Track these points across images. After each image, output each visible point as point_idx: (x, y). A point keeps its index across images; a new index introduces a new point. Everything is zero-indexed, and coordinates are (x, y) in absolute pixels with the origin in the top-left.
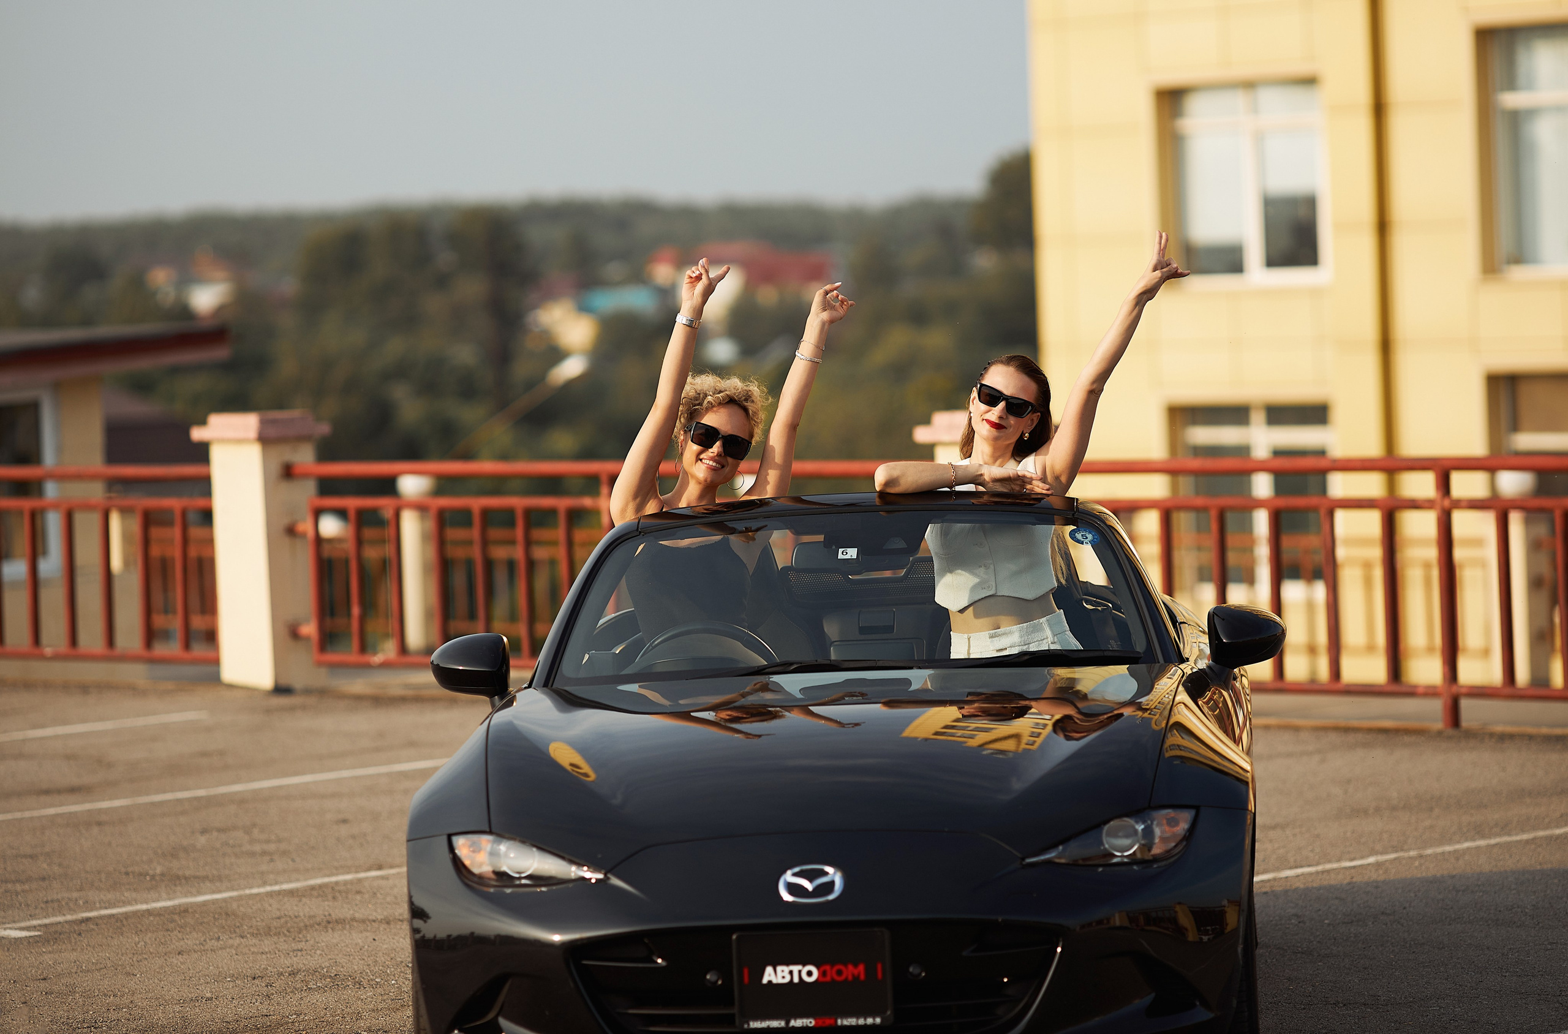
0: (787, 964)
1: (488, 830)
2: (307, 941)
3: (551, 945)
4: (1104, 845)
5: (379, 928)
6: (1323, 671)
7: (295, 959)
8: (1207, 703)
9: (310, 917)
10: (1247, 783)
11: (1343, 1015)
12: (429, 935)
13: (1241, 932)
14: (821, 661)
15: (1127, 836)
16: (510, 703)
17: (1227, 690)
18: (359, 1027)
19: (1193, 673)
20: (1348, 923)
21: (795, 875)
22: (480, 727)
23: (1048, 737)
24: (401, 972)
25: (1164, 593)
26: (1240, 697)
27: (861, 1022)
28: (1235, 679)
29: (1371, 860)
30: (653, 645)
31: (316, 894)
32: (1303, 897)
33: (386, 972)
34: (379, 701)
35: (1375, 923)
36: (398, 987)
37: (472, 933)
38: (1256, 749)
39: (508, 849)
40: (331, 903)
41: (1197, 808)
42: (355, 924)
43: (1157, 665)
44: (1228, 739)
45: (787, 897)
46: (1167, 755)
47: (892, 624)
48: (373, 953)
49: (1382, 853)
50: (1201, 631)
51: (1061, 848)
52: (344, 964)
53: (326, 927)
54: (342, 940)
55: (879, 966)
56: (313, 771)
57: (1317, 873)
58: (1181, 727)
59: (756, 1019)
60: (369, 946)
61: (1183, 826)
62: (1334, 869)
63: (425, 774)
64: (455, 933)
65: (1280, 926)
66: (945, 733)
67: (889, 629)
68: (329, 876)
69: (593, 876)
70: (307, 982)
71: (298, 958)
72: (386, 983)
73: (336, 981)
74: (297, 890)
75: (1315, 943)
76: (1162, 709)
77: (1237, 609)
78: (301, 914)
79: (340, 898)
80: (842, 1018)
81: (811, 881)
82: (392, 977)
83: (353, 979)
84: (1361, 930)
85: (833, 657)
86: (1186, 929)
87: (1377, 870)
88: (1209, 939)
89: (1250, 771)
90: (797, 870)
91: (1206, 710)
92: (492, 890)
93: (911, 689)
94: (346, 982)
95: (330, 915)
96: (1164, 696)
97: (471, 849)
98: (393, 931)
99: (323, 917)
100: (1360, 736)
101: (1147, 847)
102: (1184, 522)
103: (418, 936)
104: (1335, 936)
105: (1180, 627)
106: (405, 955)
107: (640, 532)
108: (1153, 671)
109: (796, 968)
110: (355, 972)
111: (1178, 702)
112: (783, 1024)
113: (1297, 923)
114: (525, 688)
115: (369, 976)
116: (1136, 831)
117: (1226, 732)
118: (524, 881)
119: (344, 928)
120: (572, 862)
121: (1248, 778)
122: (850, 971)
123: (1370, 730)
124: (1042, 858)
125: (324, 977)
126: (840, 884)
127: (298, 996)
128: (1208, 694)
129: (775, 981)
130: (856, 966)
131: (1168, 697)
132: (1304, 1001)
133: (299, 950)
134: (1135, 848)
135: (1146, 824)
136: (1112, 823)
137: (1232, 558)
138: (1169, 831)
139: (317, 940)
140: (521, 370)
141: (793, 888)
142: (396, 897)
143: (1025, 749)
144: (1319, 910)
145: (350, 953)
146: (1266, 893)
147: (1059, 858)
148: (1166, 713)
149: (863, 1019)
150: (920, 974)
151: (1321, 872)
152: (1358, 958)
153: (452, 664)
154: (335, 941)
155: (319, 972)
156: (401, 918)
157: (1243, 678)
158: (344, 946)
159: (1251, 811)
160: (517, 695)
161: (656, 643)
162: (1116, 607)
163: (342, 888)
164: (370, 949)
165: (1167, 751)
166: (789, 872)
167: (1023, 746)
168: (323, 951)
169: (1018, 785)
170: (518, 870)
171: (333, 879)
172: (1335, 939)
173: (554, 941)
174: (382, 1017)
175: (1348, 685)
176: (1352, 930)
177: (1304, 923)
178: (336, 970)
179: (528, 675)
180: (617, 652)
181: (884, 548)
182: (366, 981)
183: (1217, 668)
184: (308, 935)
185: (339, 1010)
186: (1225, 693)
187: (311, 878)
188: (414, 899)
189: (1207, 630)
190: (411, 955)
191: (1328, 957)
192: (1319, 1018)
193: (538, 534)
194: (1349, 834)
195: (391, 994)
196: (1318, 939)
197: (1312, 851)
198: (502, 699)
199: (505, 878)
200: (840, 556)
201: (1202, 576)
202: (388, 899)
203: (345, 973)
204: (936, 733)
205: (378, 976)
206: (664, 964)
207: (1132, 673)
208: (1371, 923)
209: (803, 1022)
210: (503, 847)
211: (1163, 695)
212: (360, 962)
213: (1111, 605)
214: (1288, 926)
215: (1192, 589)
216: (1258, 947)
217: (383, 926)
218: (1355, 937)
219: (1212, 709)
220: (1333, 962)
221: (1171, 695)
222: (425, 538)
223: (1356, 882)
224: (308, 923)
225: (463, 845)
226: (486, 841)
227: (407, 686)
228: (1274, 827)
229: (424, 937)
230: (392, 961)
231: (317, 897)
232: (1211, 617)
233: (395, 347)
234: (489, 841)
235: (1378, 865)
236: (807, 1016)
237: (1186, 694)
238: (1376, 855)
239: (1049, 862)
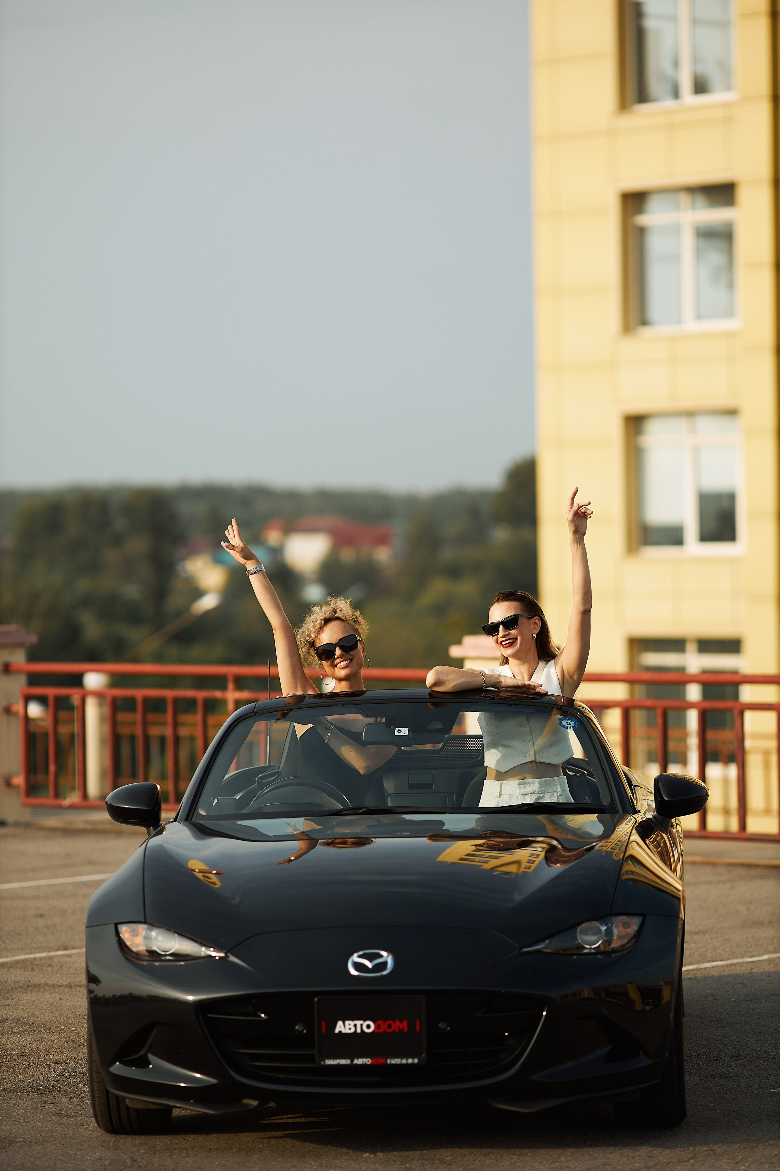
0: (353, 1020)
1: (144, 920)
2: (13, 999)
3: (186, 1003)
4: (577, 940)
5: (64, 991)
6: (734, 825)
7: (4, 1011)
8: (652, 842)
9: (15, 982)
10: (679, 899)
11: (743, 1064)
12: (100, 995)
13: (673, 1004)
14: (381, 807)
15: (594, 934)
16: (161, 832)
17: (666, 833)
18: (49, 1060)
19: (643, 821)
20: (748, 1001)
21: (359, 956)
22: (139, 848)
23: (540, 863)
24: (79, 1022)
25: (624, 765)
26: (676, 841)
27: (404, 1061)
28: (672, 826)
29: (765, 957)
30: (263, 793)
31: (20, 966)
32: (717, 982)
33: (69, 1022)
34: (68, 832)
35: (767, 1001)
36: (76, 1033)
37: (131, 994)
38: (686, 878)
39: (157, 934)
40: (30, 973)
41: (644, 916)
42: (47, 988)
43: (618, 815)
44: (667, 867)
45: (353, 972)
46: (623, 878)
47: (432, 782)
48: (60, 1008)
49: (773, 953)
50: (649, 792)
51: (547, 941)
52: (39, 1016)
53: (26, 990)
54: (38, 999)
55: (418, 1022)
56: (19, 881)
57: (727, 965)
58: (634, 859)
59: (330, 1058)
60: (56, 1003)
61: (633, 928)
62: (739, 963)
63: (99, 883)
64: (118, 994)
65: (700, 1002)
66: (467, 859)
67: (430, 786)
68: (29, 954)
69: (216, 954)
70: (12, 1028)
71: (6, 1010)
72: (68, 1029)
73: (33, 1027)
74: (7, 963)
75: (724, 1014)
76: (621, 845)
77: (675, 776)
78: (9, 980)
79: (37, 970)
80: (390, 1059)
81: (371, 961)
82: (73, 1025)
83: (45, 1026)
84: (758, 1006)
85: (390, 804)
86: (635, 1001)
87: (769, 964)
88: (650, 1009)
89: (682, 890)
90: (361, 953)
91: (652, 847)
92: (145, 963)
93: (443, 828)
94: (40, 1028)
95: (29, 981)
96: (623, 837)
97: (131, 934)
98: (74, 993)
99: (24, 982)
100: (759, 871)
101: (608, 942)
102: (638, 717)
103: (92, 995)
104: (739, 1009)
105: (634, 789)
106: (82, 1010)
107: (256, 714)
108: (615, 819)
109: (359, 1023)
110: (47, 1021)
111: (632, 841)
112: (348, 1062)
113: (712, 1000)
114: (172, 822)
115: (56, 1024)
116: (600, 931)
117: (665, 863)
118: (168, 958)
119: (39, 991)
120: (202, 944)
121: (680, 895)
122: (397, 1026)
123: (766, 867)
124: (534, 948)
125: (24, 1024)
126: (392, 963)
127: (6, 1037)
128: (653, 836)
129: (344, 1031)
130: (401, 1022)
131: (625, 837)
132: (716, 1055)
133: (7, 1005)
134: (600, 942)
135: (608, 926)
136: (584, 924)
137: (672, 746)
138: (623, 931)
139: (20, 999)
140: (174, 602)
141: (358, 966)
142: (76, 970)
143: (523, 872)
144: (728, 991)
145: (44, 1008)
146: (690, 979)
147: (546, 949)
148: (623, 848)
149: (405, 1060)
150: (446, 1028)
151: (730, 965)
152: (755, 1025)
153: (120, 804)
154: (33, 999)
155: (21, 1021)
156: (80, 984)
157: (678, 826)
158: (39, 1003)
159: (682, 918)
160: (166, 826)
161: (265, 792)
162: (590, 774)
163: (39, 962)
164: (57, 1006)
165: (623, 875)
166: (356, 955)
167: (522, 869)
168: (24, 1006)
169: (518, 897)
170: (165, 950)
171: (32, 956)
172: (739, 1012)
173: (188, 1000)
174: (65, 1053)
175: (752, 835)
176: (751, 1006)
177: (717, 1000)
178: (32, 1020)
179: (173, 815)
180: (237, 798)
181: (427, 728)
182: (54, 1028)
183: (659, 818)
184: (14, 995)
185: (34, 1048)
186: (665, 836)
187: (16, 955)
188: (89, 969)
189: (653, 791)
190: (86, 1011)
191: (734, 1024)
192: (727, 1066)
193: (183, 718)
194: (750, 939)
195: (72, 1037)
196: (727, 1012)
197: (724, 950)
198: (155, 829)
199: (154, 955)
200: (396, 733)
201: (650, 759)
202: (71, 971)
203: (39, 1022)
204: (461, 859)
205: (62, 1024)
206: (266, 1018)
207: (600, 820)
208: (764, 1001)
209: (363, 1061)
210: (154, 933)
211: (622, 835)
212: (50, 1014)
213: (586, 773)
214: (705, 1002)
215: (643, 767)
216: (685, 1016)
217: (67, 989)
218: (753, 1011)
219: (656, 847)
220: (737, 1028)
221: (627, 836)
222: (102, 719)
223: (754, 972)
224: (14, 987)
225: (126, 931)
226: (142, 929)
227: (87, 822)
228: (697, 933)
229: (96, 996)
230: (73, 1014)
231: (21, 968)
232: (656, 781)
233: (83, 585)
234: (144, 929)
235: (770, 961)
236: (366, 1057)
237: (638, 835)
238: (769, 954)
239: (539, 951)
